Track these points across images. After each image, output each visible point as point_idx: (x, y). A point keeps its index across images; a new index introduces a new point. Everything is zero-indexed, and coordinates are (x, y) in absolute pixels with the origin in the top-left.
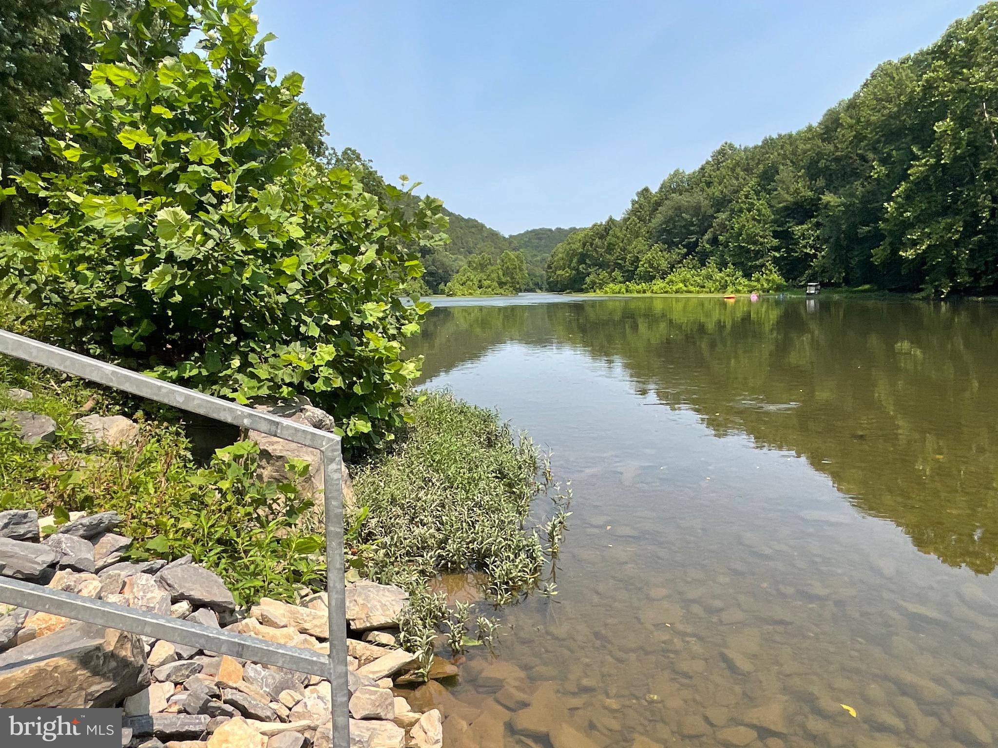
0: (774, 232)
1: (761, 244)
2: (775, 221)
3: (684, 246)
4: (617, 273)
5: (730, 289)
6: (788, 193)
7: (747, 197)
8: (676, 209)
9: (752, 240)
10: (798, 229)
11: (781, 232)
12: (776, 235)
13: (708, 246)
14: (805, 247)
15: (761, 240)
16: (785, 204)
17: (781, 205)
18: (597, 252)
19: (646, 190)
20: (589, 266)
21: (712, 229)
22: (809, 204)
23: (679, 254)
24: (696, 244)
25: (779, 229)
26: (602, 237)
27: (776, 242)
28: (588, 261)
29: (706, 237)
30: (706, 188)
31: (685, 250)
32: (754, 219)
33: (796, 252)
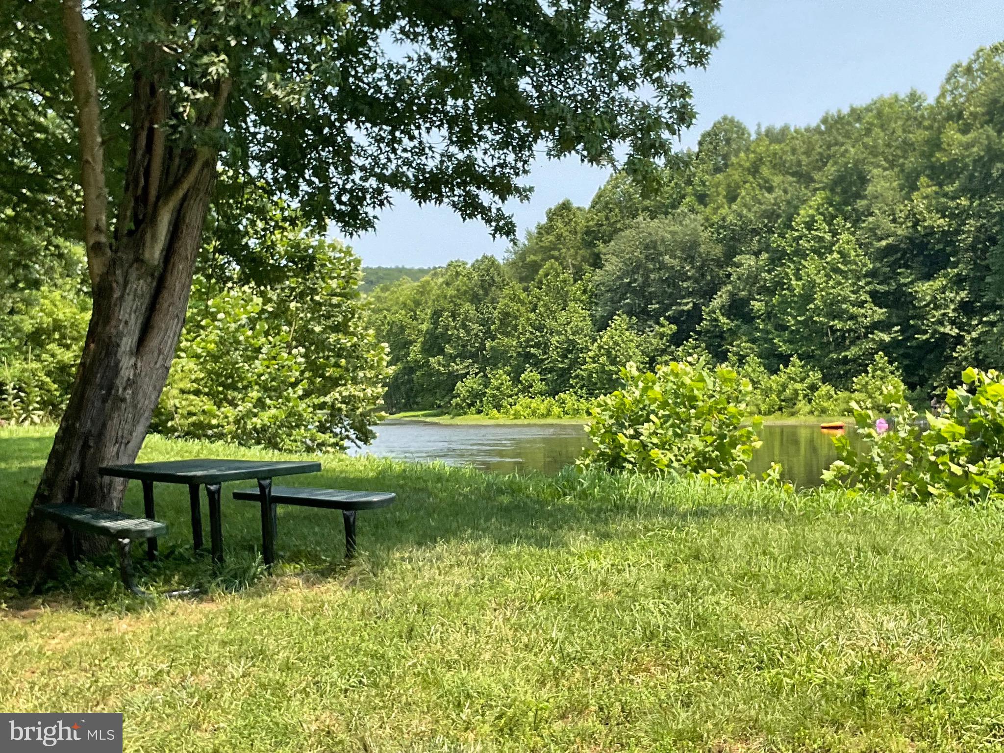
0: (873, 294)
1: (853, 317)
2: (872, 274)
3: (672, 320)
4: (530, 375)
5: (802, 406)
6: (894, 221)
7: (809, 226)
8: (647, 247)
9: (834, 310)
10: (925, 289)
11: (887, 293)
12: (877, 298)
13: (723, 320)
14: (940, 323)
15: (854, 310)
16: (890, 240)
17: (884, 243)
18: (468, 331)
19: (565, 206)
20: (453, 358)
21: (729, 287)
22: (938, 241)
23: (662, 336)
24: (695, 315)
25: (882, 288)
26: (475, 299)
27: (880, 313)
28: (449, 349)
29: (716, 302)
30: (697, 206)
31: (674, 327)
32: (837, 271)
33: (925, 332)
